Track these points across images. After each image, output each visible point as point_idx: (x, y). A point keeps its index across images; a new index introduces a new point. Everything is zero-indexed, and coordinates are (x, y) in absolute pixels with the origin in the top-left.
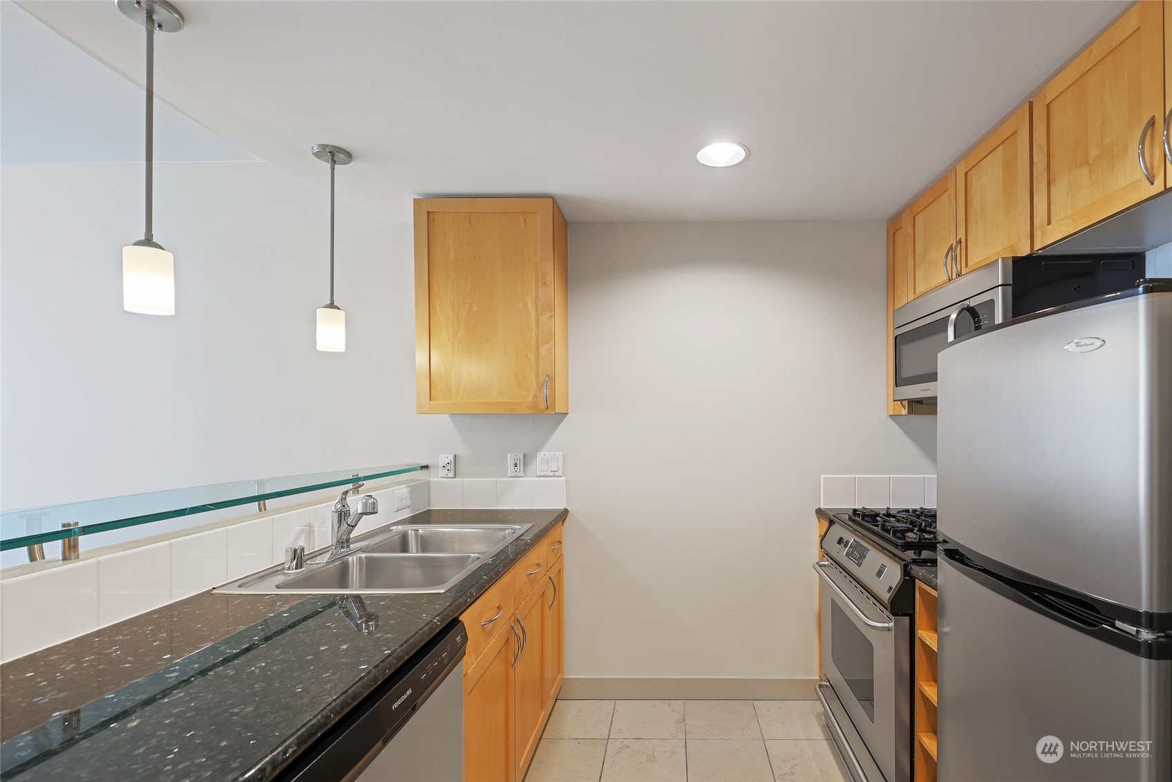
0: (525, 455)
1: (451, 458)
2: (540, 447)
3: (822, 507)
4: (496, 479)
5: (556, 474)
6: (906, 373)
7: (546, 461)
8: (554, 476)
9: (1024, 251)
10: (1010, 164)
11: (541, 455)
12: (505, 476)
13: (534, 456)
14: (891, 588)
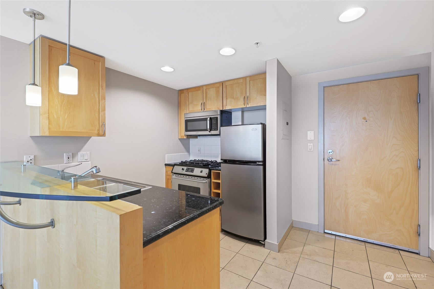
0: (72, 154)
1: (32, 157)
2: (79, 150)
3: (166, 163)
4: (58, 165)
5: (87, 160)
6: (189, 129)
7: (83, 156)
8: (86, 161)
9: (222, 109)
10: (217, 92)
11: (80, 154)
12: (63, 163)
13: (77, 154)
14: (206, 174)
